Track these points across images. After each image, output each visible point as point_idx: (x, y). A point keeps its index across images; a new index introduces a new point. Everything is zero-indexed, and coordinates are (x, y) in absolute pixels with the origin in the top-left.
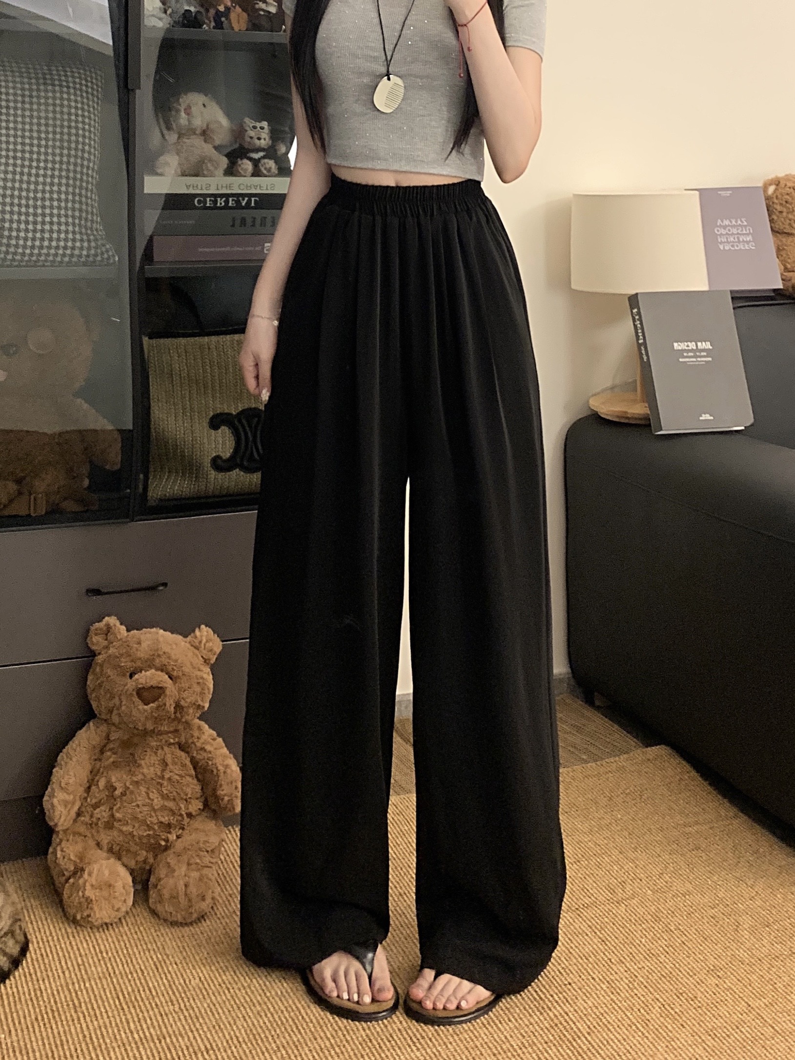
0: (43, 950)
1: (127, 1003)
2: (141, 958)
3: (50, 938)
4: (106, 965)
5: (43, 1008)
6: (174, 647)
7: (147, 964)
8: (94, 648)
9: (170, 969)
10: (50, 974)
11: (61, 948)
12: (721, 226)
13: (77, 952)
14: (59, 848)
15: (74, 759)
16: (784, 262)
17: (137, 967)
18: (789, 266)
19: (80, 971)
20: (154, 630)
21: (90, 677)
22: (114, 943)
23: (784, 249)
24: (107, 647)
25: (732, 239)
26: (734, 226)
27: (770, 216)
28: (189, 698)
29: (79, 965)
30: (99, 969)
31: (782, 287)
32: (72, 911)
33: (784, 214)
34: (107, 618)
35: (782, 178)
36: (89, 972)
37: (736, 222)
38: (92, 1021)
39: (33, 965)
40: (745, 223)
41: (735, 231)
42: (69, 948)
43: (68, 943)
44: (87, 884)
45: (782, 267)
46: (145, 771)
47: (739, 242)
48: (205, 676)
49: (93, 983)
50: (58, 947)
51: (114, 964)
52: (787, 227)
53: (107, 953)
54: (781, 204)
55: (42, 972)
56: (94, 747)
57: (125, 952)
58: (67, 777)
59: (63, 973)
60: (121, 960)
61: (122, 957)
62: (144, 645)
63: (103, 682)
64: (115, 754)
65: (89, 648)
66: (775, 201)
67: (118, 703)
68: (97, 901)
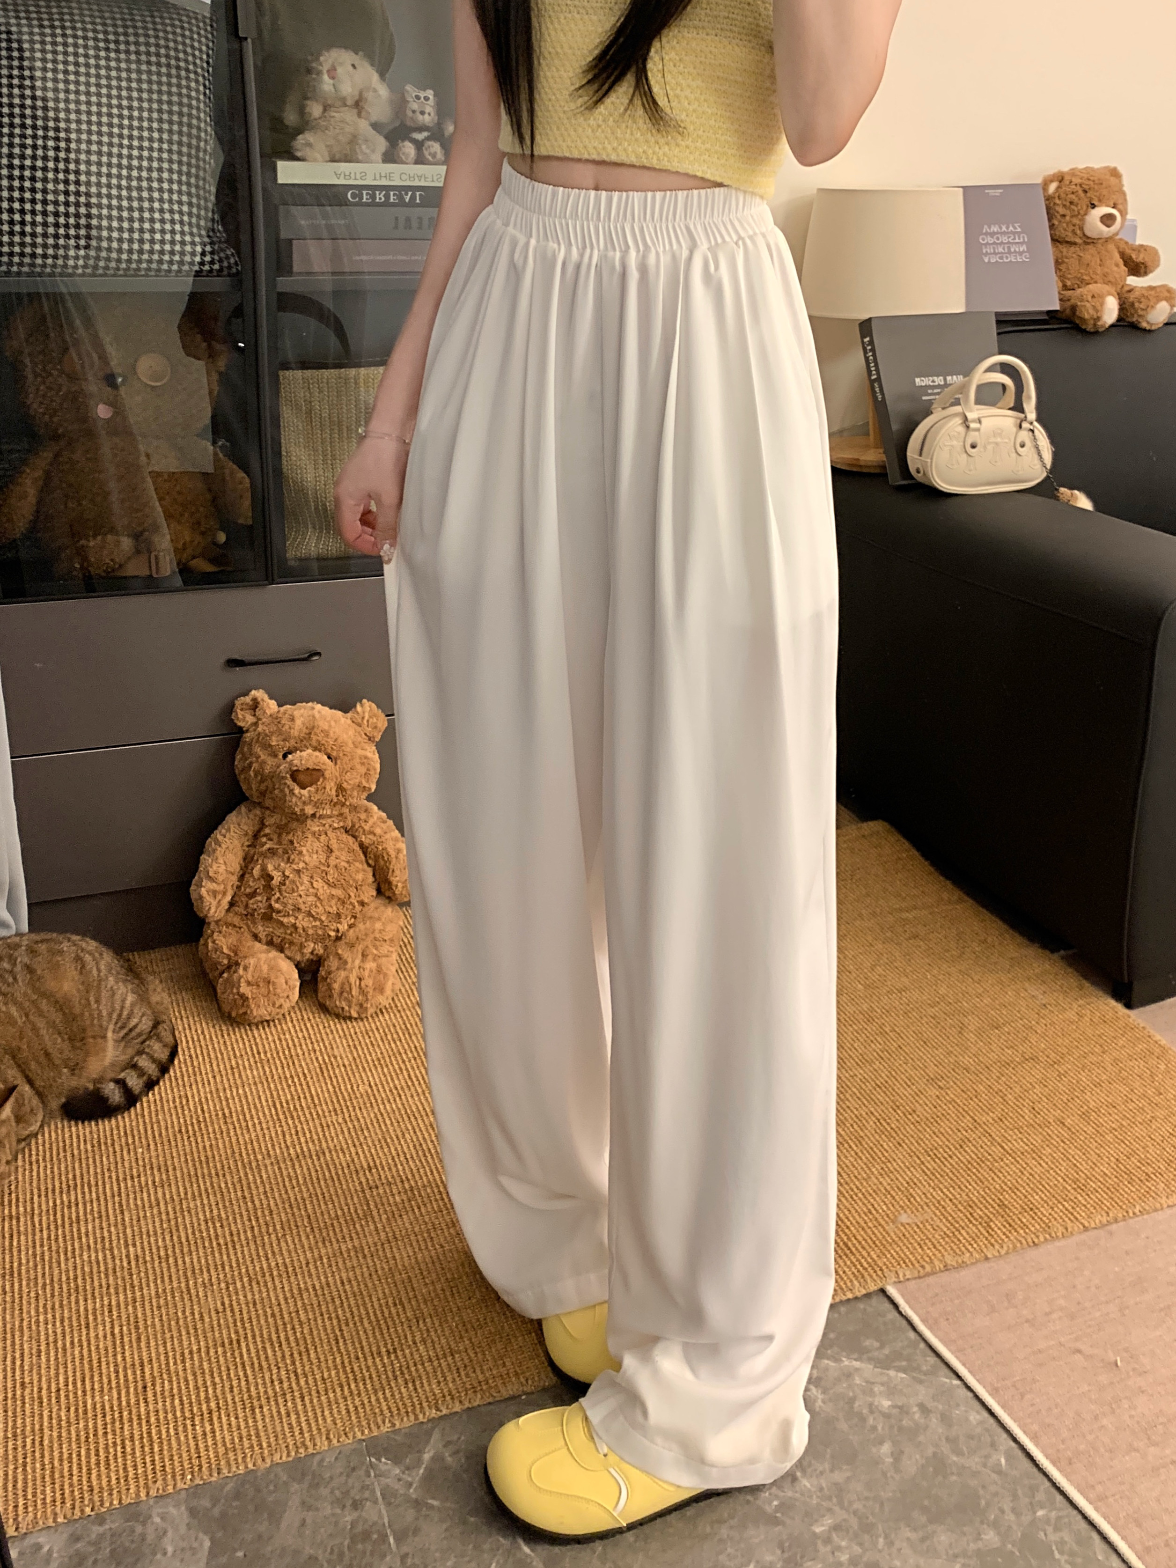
0: (192, 1052)
1: (284, 1113)
2: (305, 1060)
3: (201, 1037)
4: (263, 1067)
5: (188, 1119)
6: (333, 723)
7: (311, 1066)
8: (241, 724)
9: (337, 1071)
10: (199, 1079)
11: (214, 1048)
12: (986, 234)
13: (231, 1053)
14: (210, 941)
15: (224, 846)
16: (1062, 278)
17: (299, 1070)
18: (1069, 283)
19: (233, 1074)
20: (310, 704)
21: (238, 757)
22: (274, 1041)
23: (1063, 262)
24: (256, 724)
25: (1001, 250)
26: (1004, 233)
27: (1050, 220)
28: (352, 780)
29: (232, 1068)
30: (255, 1073)
31: (1058, 308)
32: (226, 1008)
33: (1068, 218)
34: (253, 692)
35: (1068, 173)
36: (244, 1077)
37: (1008, 228)
38: (242, 1134)
39: (180, 1068)
40: (1019, 230)
41: (1005, 239)
42: (223, 1048)
43: (221, 1042)
44: (242, 980)
45: (1061, 285)
46: (307, 859)
47: (1010, 252)
48: (370, 755)
49: (247, 1090)
50: (210, 1047)
51: (273, 1067)
52: (1070, 234)
53: (265, 1053)
54: (1064, 206)
55: (189, 1077)
56: (246, 834)
57: (287, 1052)
58: (215, 866)
59: (214, 1077)
60: (281, 1062)
61: (282, 1057)
62: (299, 722)
63: (251, 763)
64: (271, 840)
65: (236, 725)
66: (1058, 201)
67: (271, 786)
68: (254, 999)
